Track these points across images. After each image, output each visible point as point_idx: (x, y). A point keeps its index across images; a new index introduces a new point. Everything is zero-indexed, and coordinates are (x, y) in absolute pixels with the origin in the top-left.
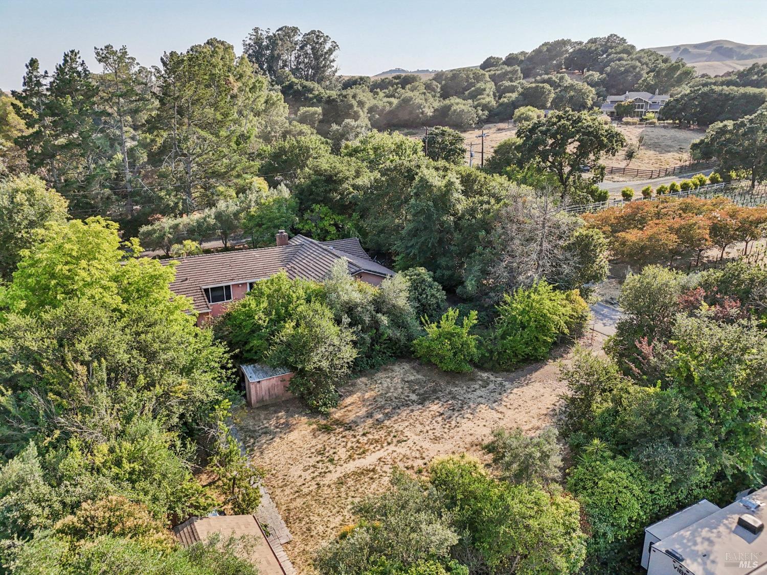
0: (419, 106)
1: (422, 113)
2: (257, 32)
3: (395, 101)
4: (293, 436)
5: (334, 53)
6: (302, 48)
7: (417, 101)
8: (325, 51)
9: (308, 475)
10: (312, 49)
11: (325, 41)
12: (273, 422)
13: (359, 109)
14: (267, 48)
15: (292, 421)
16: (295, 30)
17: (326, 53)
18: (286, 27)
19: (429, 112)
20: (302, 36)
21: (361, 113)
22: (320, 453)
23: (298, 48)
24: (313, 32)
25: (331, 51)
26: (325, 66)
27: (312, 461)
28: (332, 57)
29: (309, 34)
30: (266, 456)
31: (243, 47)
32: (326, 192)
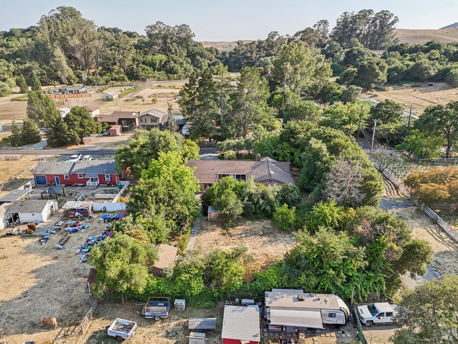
0: (426, 69)
1: (428, 73)
2: (346, 15)
3: (412, 63)
4: (213, 233)
5: (395, 24)
6: (373, 22)
7: (425, 65)
8: (388, 23)
9: (207, 245)
10: (380, 22)
11: (390, 17)
12: (211, 227)
13: (379, 71)
14: (351, 22)
15: (216, 228)
16: (370, 11)
17: (389, 24)
18: (364, 10)
19: (432, 73)
20: (374, 15)
22: (216, 241)
23: (371, 21)
24: (383, 11)
25: (393, 23)
26: (386, 33)
27: (211, 242)
28: (393, 27)
29: (379, 13)
30: (201, 237)
31: (336, 23)
32: (289, 137)
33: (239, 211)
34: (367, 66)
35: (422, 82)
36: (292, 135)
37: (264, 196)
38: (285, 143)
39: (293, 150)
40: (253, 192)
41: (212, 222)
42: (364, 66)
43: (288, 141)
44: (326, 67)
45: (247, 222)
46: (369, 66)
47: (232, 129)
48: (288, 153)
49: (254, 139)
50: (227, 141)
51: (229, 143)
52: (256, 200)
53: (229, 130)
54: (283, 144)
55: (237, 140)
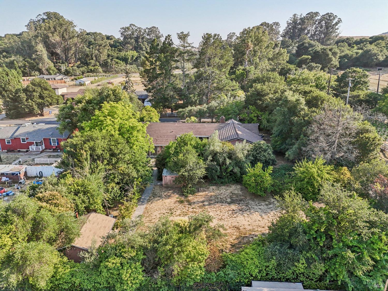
0: (375, 55)
1: (377, 59)
2: (295, 17)
3: (360, 51)
4: (168, 201)
5: (339, 25)
6: (319, 23)
7: (374, 52)
8: (333, 24)
9: (158, 216)
10: (326, 23)
11: (334, 19)
12: (165, 194)
13: (332, 56)
14: (300, 24)
15: (172, 195)
16: (317, 14)
17: (334, 25)
18: (311, 12)
19: (381, 58)
20: (320, 16)
21: (334, 59)
22: (170, 210)
23: (317, 23)
24: (328, 14)
25: (337, 24)
26: (331, 32)
27: (165, 212)
28: (337, 27)
29: (325, 15)
30: (152, 204)
31: (287, 25)
32: (256, 100)
33: (201, 172)
34: (320, 52)
35: (371, 67)
36: (259, 97)
37: (231, 155)
38: (251, 107)
39: (259, 113)
40: (218, 151)
41: (168, 187)
42: (318, 52)
43: (255, 104)
44: (283, 52)
45: (211, 187)
46: (322, 52)
47: (194, 96)
48: (255, 116)
49: (217, 105)
50: (190, 108)
51: (191, 110)
52: (221, 160)
53: (191, 98)
54: (249, 109)
55: (199, 107)
